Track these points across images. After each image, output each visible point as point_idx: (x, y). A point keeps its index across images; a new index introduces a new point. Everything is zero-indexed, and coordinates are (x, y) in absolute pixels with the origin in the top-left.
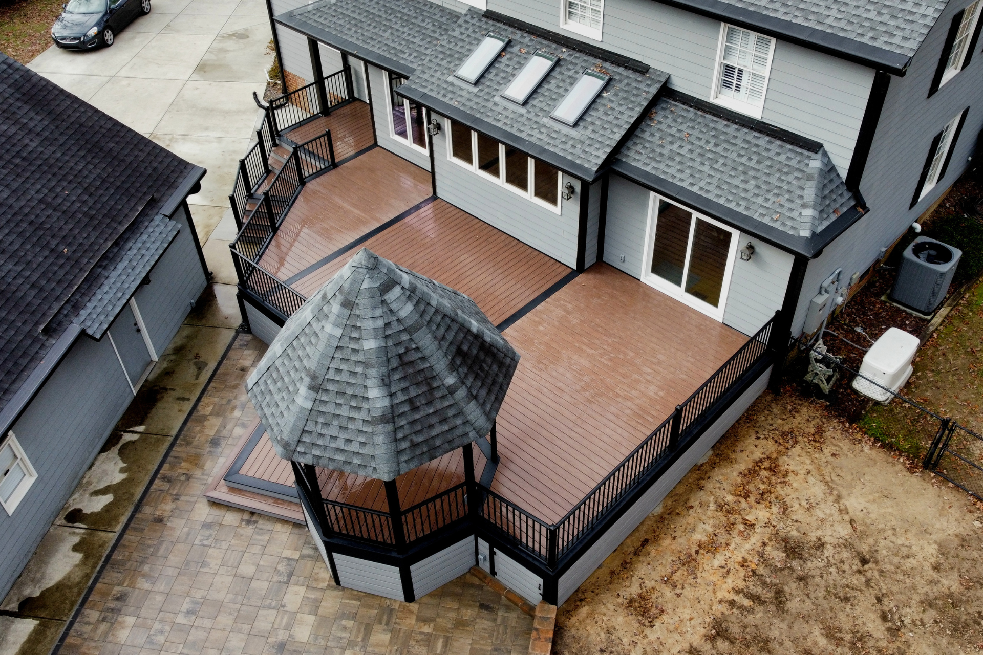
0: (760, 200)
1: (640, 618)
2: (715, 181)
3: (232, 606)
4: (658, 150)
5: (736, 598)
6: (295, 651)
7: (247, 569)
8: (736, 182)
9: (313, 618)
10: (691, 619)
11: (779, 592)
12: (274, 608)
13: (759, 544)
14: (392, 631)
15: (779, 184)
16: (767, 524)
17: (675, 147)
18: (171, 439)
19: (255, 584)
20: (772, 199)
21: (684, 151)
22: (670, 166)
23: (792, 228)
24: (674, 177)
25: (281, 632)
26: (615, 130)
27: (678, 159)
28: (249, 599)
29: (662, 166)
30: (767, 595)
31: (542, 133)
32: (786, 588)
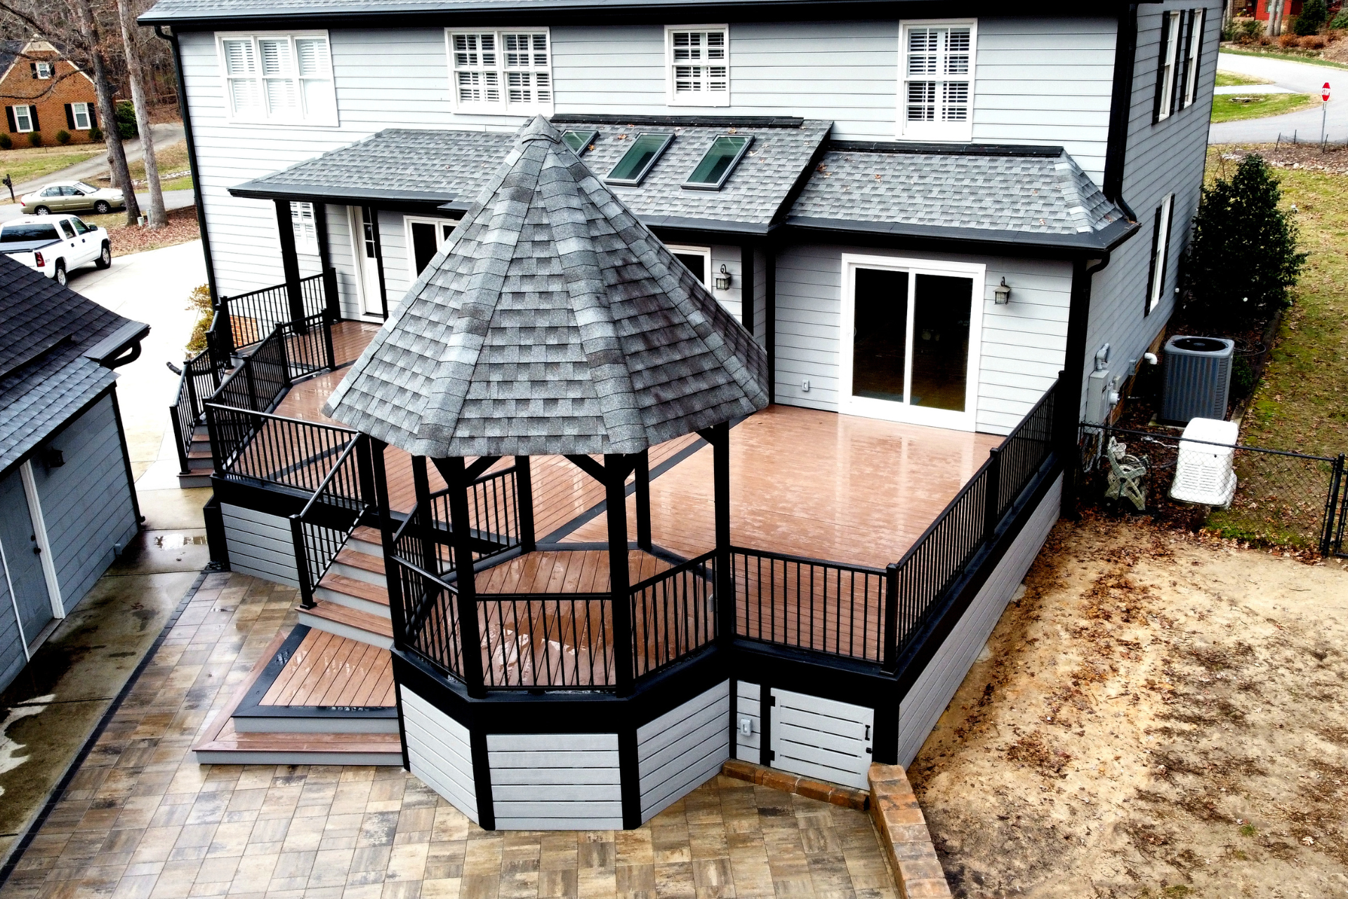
0: (1007, 213)
1: (1039, 769)
3: (286, 894)
4: (844, 197)
5: (1168, 725)
7: (304, 839)
8: (966, 203)
9: (457, 881)
10: (1117, 758)
11: (1226, 708)
12: (374, 882)
13: (1159, 663)
14: (616, 872)
16: (1155, 641)
17: (867, 190)
18: (111, 702)
19: (324, 858)
20: (1024, 208)
21: (881, 191)
22: (868, 209)
23: (1066, 228)
24: (878, 216)
26: (780, 182)
27: (875, 200)
29: (857, 211)
30: (1214, 713)
32: (1232, 702)
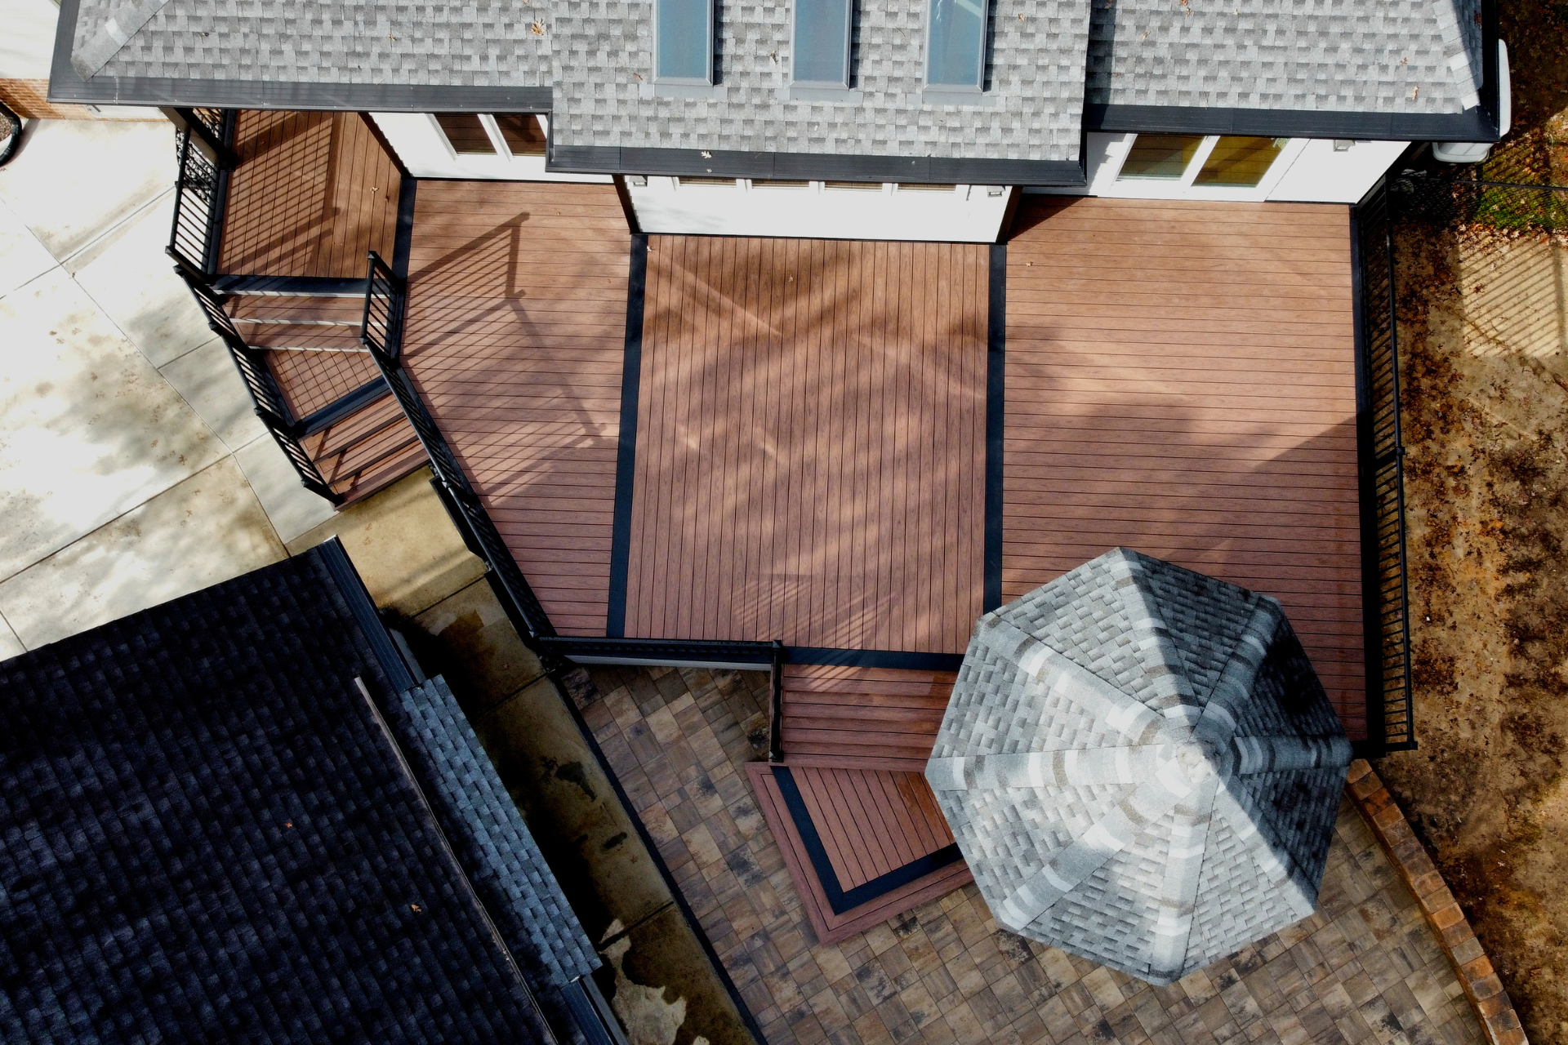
0: (1373, 74)
1: (1438, 688)
2: (1279, 71)
3: (1002, 1033)
4: (1148, 54)
5: (1509, 581)
6: (1124, 1019)
7: (972, 981)
8: (1316, 56)
10: (1485, 646)
11: (1545, 538)
12: (1051, 996)
13: (1485, 489)
15: (1391, 30)
16: (1476, 453)
17: (1174, 34)
18: (675, 906)
19: (1000, 989)
20: (1393, 62)
21: (1195, 36)
22: (1186, 78)
23: (1448, 100)
24: (1205, 94)
25: (1087, 1013)
26: (1064, 62)
27: (1192, 56)
28: (1011, 1010)
29: (1172, 84)
30: (1536, 551)
31: (926, 128)
32: (1549, 526)
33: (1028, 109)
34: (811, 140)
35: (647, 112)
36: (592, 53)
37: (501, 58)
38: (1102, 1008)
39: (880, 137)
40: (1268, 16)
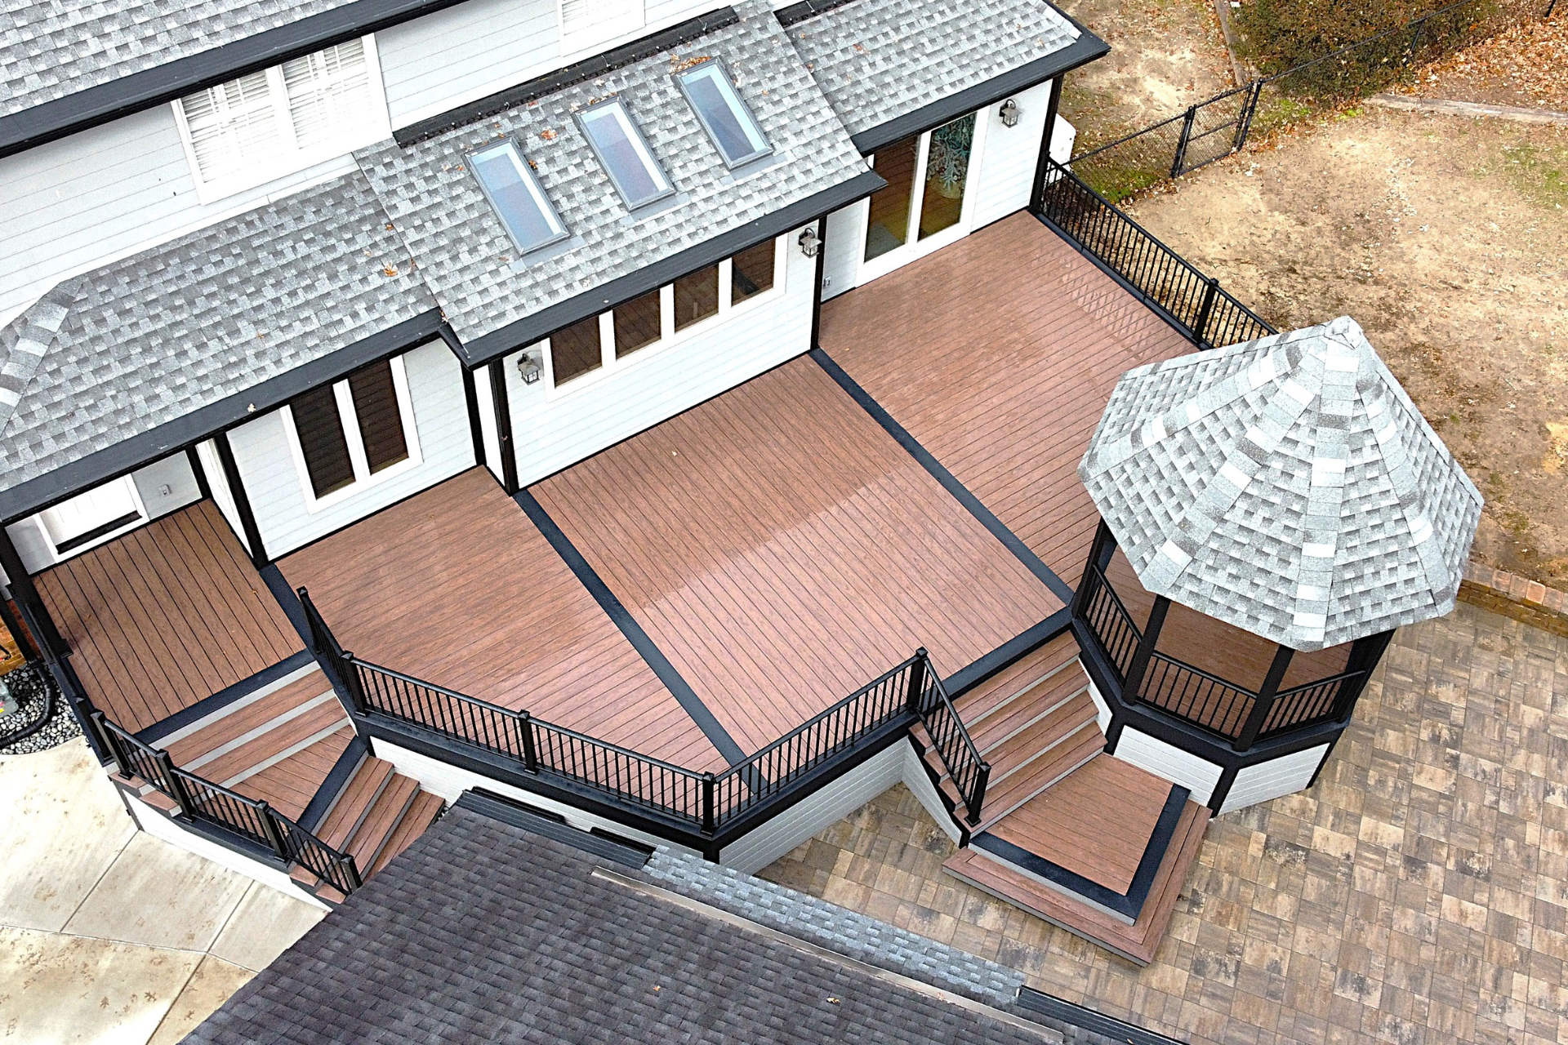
0: (1007, 42)
2: (950, 65)
4: (859, 90)
6: (1418, 845)
8: (966, 46)
12: (1351, 869)
15: (997, 11)
19: (1311, 895)
20: (1013, 30)
21: (882, 66)
22: (896, 94)
23: (1063, 38)
24: (915, 100)
25: (1388, 860)
27: (888, 79)
28: (1335, 904)
29: (890, 102)
31: (749, 197)
33: (811, 151)
34: (669, 244)
35: (526, 283)
36: (455, 258)
37: (369, 309)
38: (1395, 848)
39: (719, 218)
40: (917, 34)
